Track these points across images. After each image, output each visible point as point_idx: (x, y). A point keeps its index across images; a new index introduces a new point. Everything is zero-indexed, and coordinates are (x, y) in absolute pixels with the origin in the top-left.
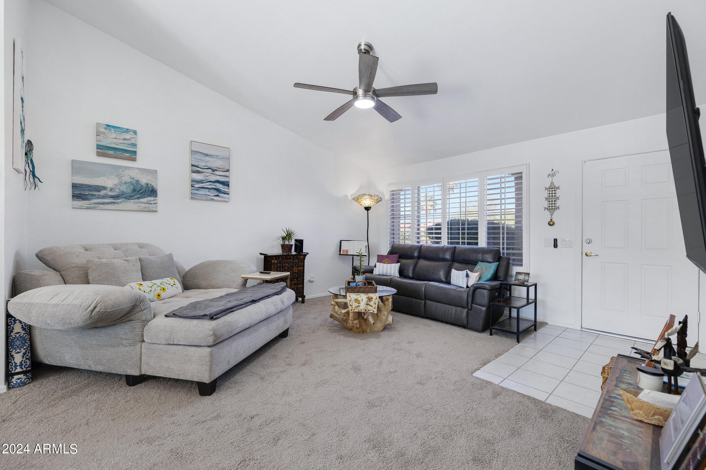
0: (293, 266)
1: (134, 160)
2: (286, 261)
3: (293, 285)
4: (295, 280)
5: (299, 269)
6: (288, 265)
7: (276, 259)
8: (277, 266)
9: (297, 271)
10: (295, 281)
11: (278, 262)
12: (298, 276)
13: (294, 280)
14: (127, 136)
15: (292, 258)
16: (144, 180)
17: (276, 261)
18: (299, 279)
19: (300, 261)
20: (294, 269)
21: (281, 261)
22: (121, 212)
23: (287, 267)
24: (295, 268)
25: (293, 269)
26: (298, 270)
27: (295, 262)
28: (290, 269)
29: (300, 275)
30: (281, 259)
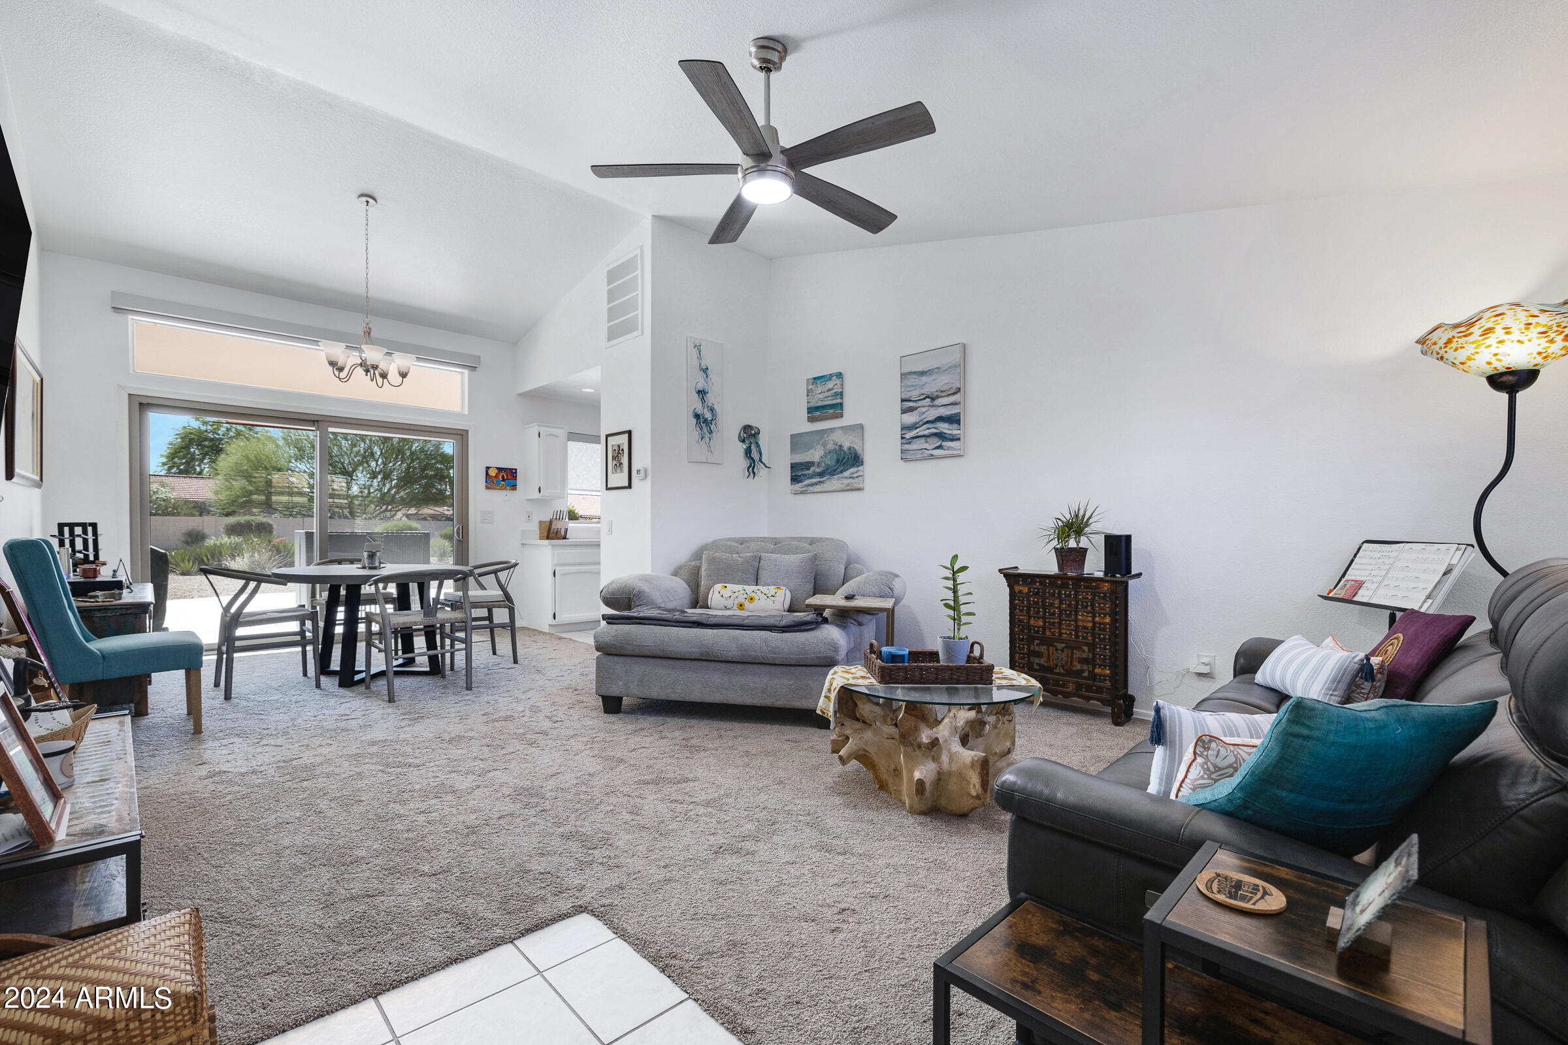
0: (1076, 606)
1: (841, 416)
2: (1054, 591)
3: (1079, 663)
4: (1086, 648)
5: (1097, 619)
6: (1061, 603)
7: (1025, 583)
8: (1029, 601)
9: (1090, 625)
10: (1084, 651)
11: (1030, 591)
12: (1094, 640)
13: (1079, 648)
14: (830, 385)
15: (1071, 587)
16: (847, 442)
17: (1025, 590)
18: (1098, 650)
19: (1100, 597)
20: (1080, 617)
21: (1038, 589)
22: (825, 494)
23: (1056, 608)
24: (1082, 615)
25: (1076, 616)
26: (1094, 623)
27: (1083, 598)
28: (1066, 614)
29: (1099, 638)
30: (1038, 584)
